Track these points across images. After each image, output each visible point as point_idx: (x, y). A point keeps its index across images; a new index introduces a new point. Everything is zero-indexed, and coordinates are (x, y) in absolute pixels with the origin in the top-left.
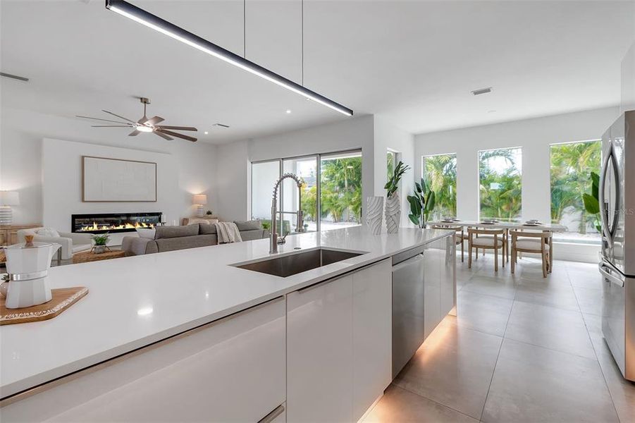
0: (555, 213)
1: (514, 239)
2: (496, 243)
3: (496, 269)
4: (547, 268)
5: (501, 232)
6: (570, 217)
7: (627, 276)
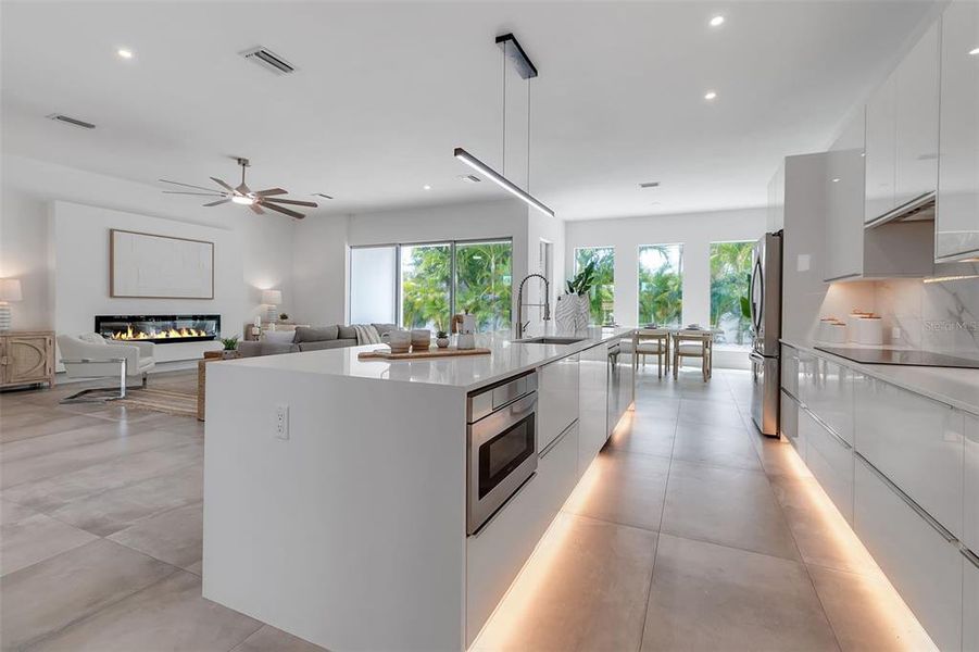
0: (714, 319)
1: (676, 345)
2: (660, 349)
3: (660, 377)
4: (707, 374)
5: (664, 336)
6: (729, 324)
7: (765, 356)
